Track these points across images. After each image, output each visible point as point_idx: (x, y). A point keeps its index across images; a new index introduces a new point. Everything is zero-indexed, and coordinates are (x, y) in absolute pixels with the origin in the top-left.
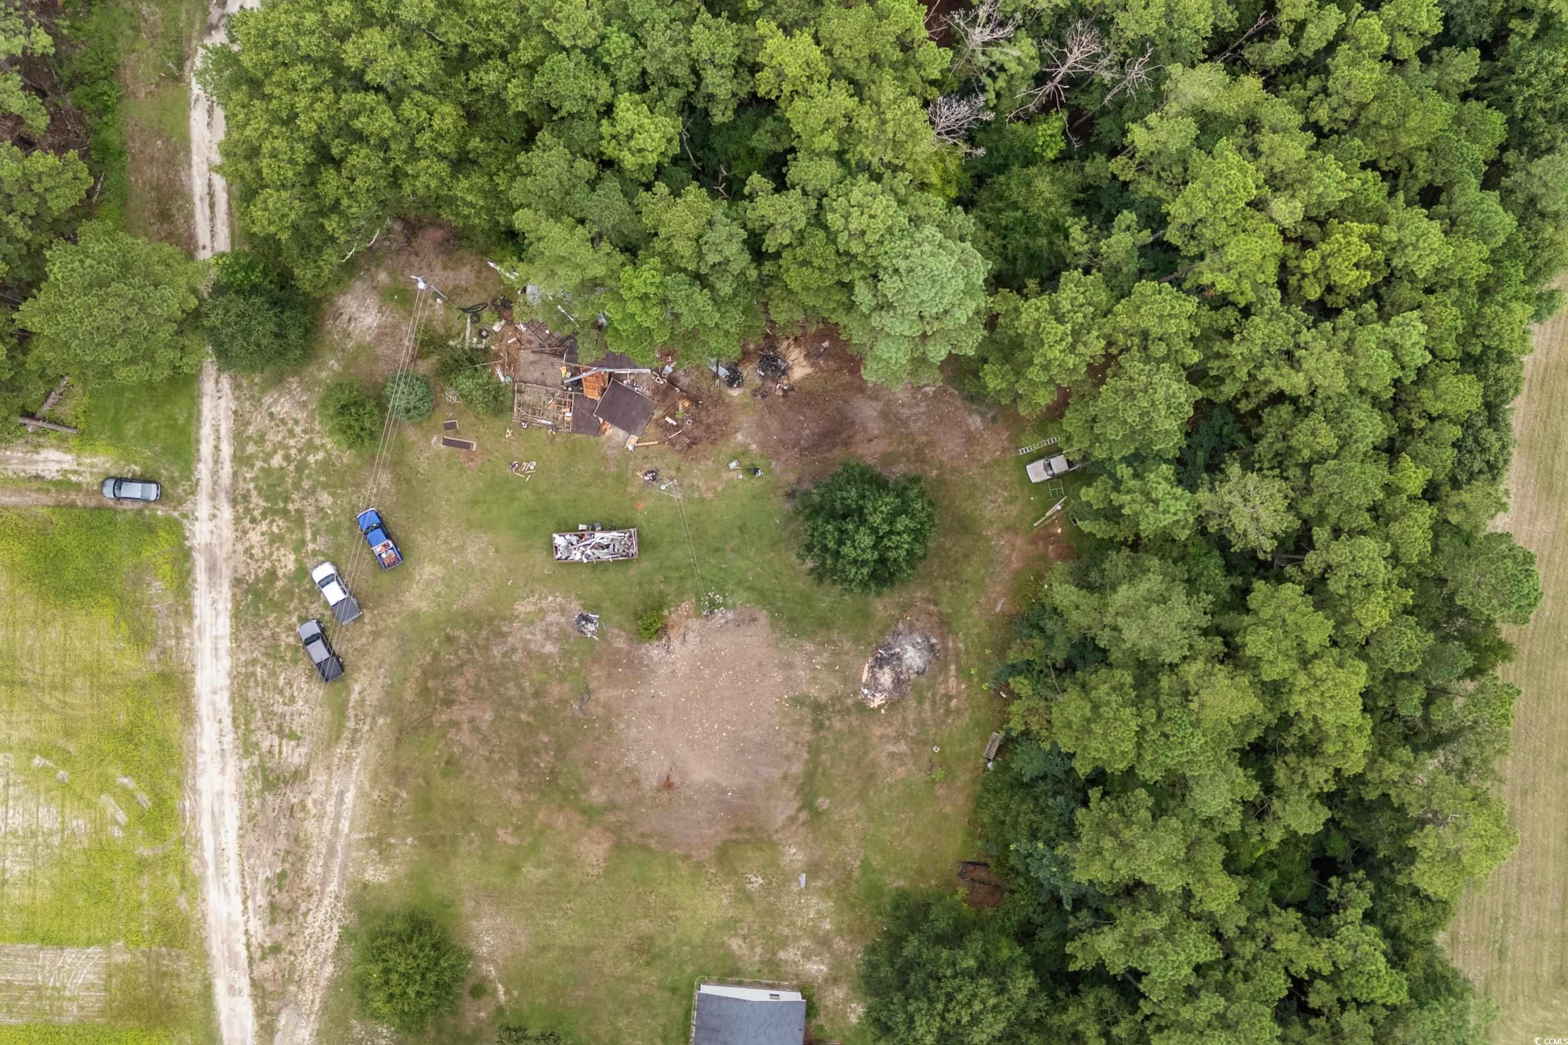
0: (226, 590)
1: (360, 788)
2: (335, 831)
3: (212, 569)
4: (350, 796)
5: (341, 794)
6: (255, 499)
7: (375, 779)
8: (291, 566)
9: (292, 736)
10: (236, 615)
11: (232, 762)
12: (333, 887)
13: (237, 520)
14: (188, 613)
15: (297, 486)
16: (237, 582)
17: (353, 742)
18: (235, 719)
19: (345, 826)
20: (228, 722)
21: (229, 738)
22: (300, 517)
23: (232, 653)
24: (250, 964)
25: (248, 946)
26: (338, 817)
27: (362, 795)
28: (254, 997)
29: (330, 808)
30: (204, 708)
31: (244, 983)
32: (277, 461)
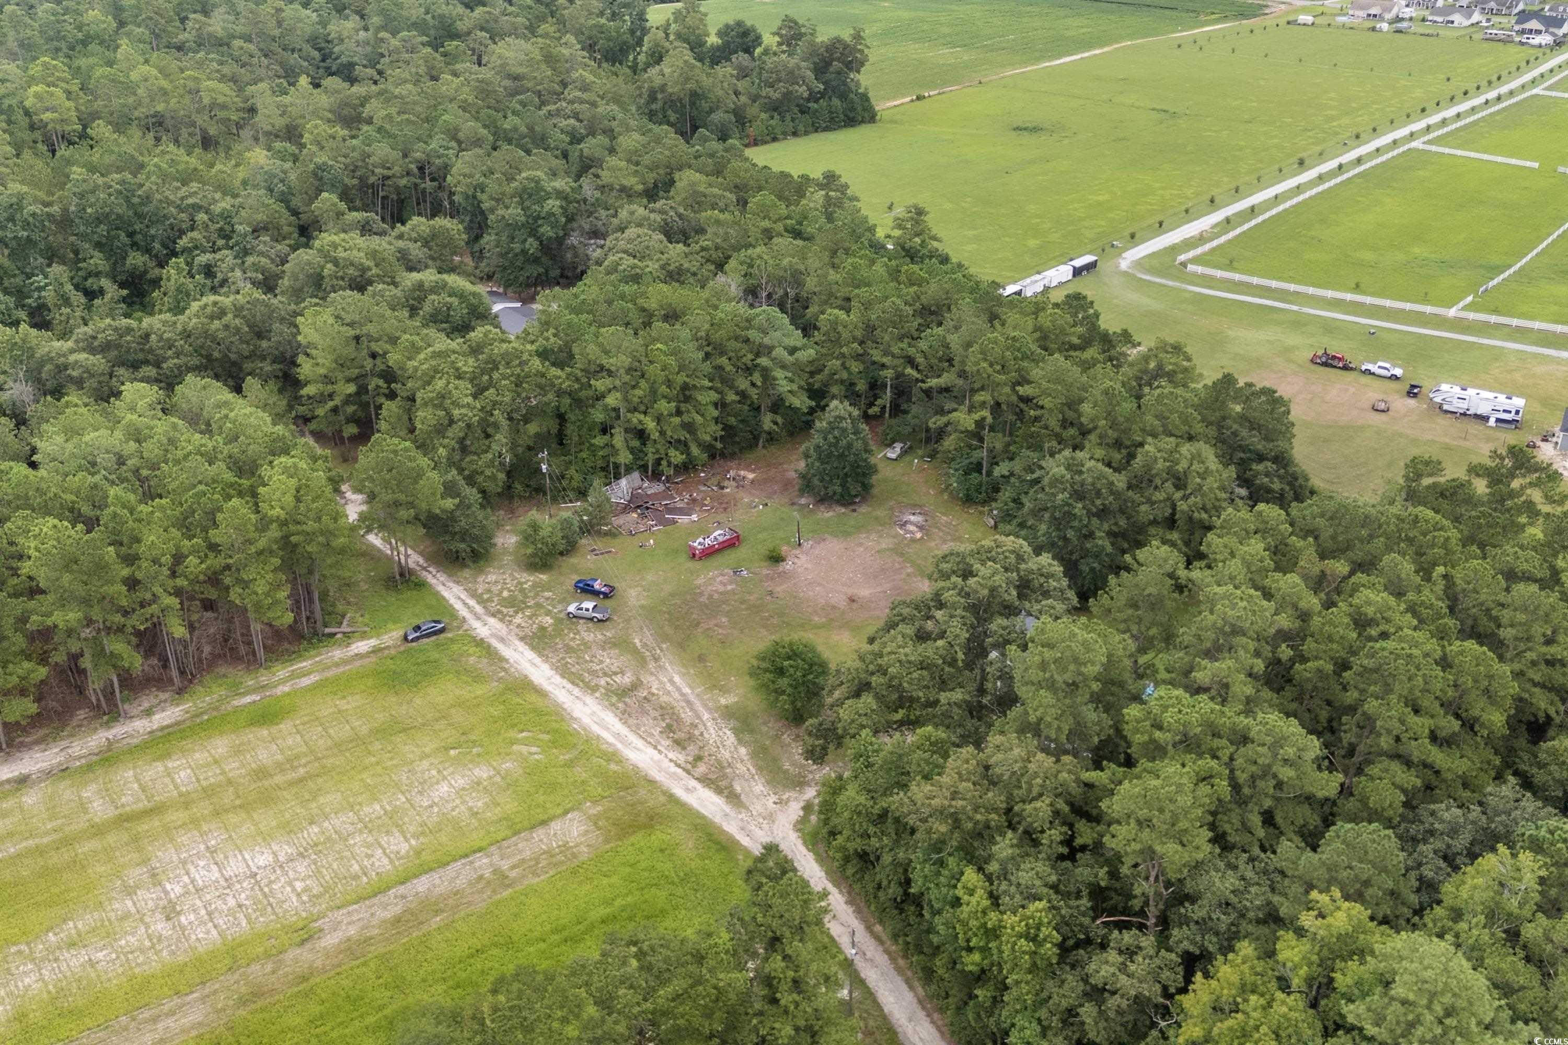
0: (517, 642)
1: (679, 673)
2: (683, 695)
3: (502, 640)
4: (677, 679)
5: (671, 681)
6: (505, 610)
7: (684, 666)
8: (550, 621)
9: (616, 674)
10: (533, 648)
11: (589, 699)
12: (706, 716)
13: (501, 620)
14: (502, 659)
15: (526, 596)
16: (522, 639)
17: (656, 660)
18: (573, 683)
19: (687, 690)
20: (569, 686)
21: (576, 691)
22: (539, 606)
23: (546, 661)
24: (688, 772)
25: (679, 766)
26: (678, 689)
27: (683, 675)
28: (708, 786)
29: (669, 687)
30: (547, 687)
31: (693, 783)
32: (505, 594)
